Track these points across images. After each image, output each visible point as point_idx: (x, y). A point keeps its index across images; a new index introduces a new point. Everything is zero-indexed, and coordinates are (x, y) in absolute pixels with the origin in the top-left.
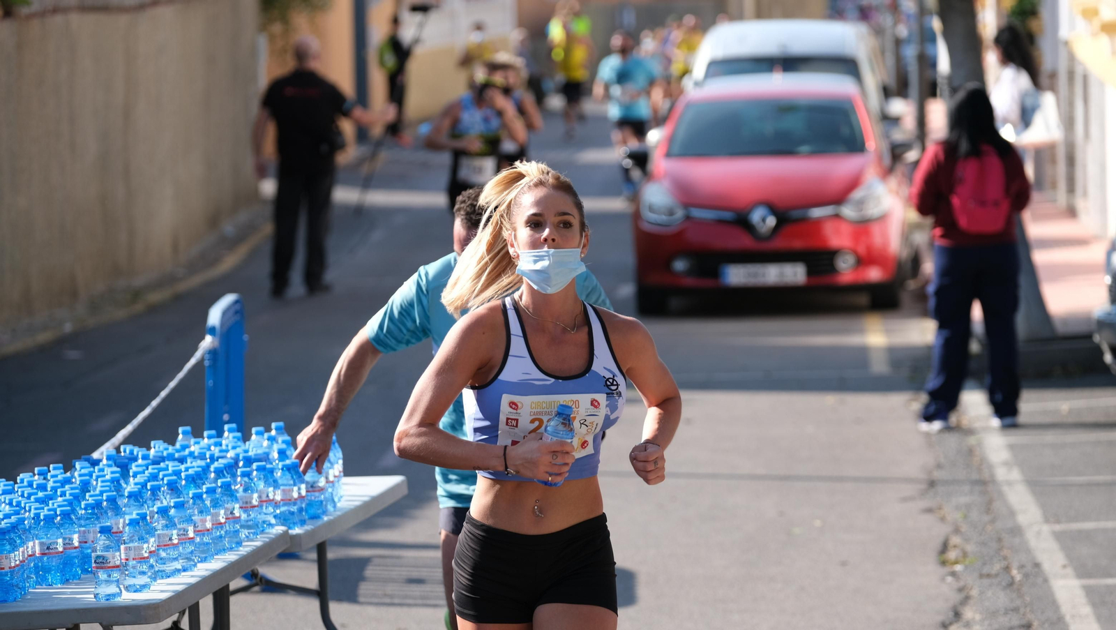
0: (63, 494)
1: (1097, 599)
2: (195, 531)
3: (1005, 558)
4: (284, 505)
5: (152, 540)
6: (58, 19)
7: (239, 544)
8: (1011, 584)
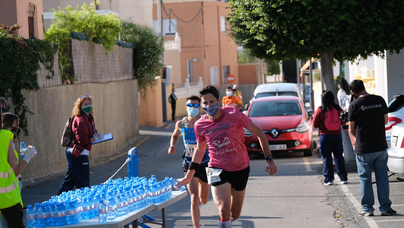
0: (89, 194)
1: (380, 225)
2: (128, 203)
3: (352, 216)
4: (153, 197)
5: (115, 205)
6: (85, 84)
8: (355, 222)
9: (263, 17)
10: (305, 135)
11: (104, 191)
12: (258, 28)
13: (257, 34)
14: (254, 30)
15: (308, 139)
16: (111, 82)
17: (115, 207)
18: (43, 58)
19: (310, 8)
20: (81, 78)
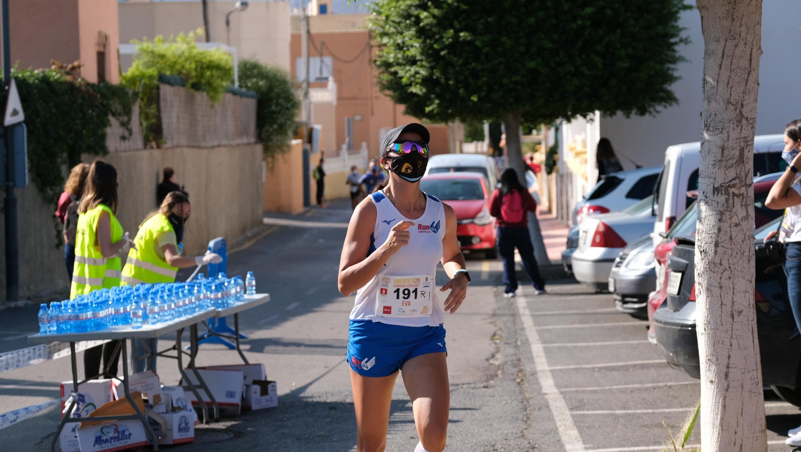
1: (547, 351)
3: (516, 338)
6: (179, 150)
7: (194, 312)
8: (516, 346)
9: (421, 61)
10: (487, 228)
11: (148, 290)
12: (414, 76)
13: (413, 83)
14: (409, 79)
15: (492, 235)
16: (219, 146)
17: (156, 309)
18: (116, 110)
19: (486, 50)
20: (172, 139)
